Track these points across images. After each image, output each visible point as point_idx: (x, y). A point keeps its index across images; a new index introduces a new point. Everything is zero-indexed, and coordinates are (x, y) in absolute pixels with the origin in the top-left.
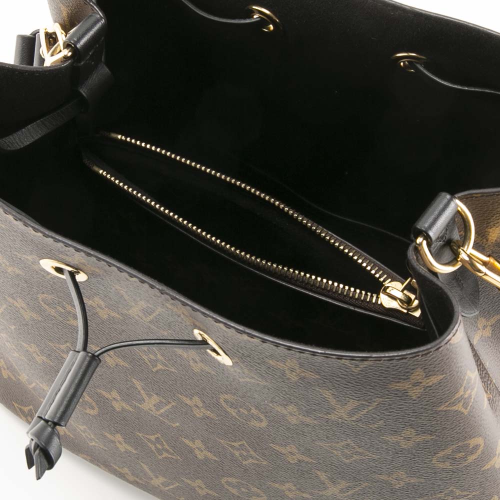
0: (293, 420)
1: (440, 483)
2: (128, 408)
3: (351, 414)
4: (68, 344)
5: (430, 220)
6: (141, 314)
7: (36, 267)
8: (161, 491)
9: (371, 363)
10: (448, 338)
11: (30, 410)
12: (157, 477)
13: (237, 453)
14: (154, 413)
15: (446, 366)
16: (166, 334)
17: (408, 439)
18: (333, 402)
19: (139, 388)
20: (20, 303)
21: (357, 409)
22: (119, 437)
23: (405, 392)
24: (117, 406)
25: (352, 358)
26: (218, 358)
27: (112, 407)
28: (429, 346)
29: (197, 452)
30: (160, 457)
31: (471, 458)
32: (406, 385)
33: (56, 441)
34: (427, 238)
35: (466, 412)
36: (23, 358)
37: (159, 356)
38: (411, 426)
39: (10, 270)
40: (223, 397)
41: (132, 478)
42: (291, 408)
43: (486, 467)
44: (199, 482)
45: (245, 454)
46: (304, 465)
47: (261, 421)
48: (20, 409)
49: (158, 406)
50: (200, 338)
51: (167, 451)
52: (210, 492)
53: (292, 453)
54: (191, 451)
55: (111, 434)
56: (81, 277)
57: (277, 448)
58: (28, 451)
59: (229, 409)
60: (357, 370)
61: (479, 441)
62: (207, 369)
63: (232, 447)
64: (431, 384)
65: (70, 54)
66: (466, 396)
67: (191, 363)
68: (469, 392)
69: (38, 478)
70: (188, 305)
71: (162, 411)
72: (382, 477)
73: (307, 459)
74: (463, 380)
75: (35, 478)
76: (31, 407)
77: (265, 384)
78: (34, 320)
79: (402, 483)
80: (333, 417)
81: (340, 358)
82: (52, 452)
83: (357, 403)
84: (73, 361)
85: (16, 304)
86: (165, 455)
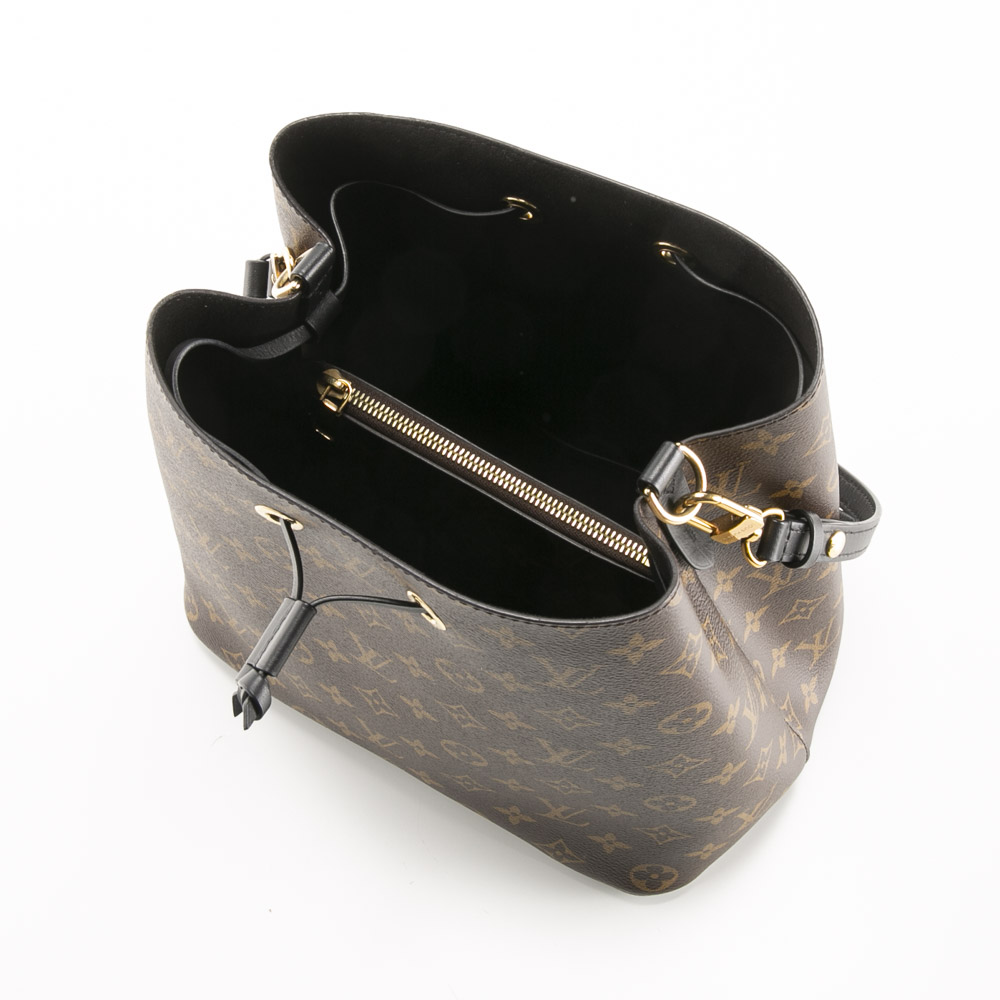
0: (511, 688)
1: (668, 750)
2: (345, 659)
3: (570, 681)
4: (284, 589)
5: (656, 472)
6: (355, 569)
7: (251, 511)
8: (379, 748)
9: (588, 630)
10: (666, 601)
11: (240, 657)
12: (374, 734)
13: (456, 717)
14: (371, 666)
15: (665, 630)
16: (380, 591)
17: (631, 705)
18: (551, 669)
19: (356, 641)
20: (235, 543)
21: (575, 676)
22: (334, 690)
23: (625, 657)
24: (334, 657)
25: (568, 626)
26: (432, 622)
27: (328, 657)
28: (646, 611)
29: (415, 711)
30: (378, 714)
31: (699, 724)
32: (626, 651)
33: (265, 691)
34: (654, 490)
35: (690, 676)
36: (235, 601)
37: (375, 613)
38: (633, 692)
39: (226, 509)
40: (438, 660)
41: (348, 733)
42: (507, 675)
43: (717, 733)
44: (417, 742)
45: (464, 717)
46: (524, 731)
47: (478, 687)
48: (229, 656)
49: (375, 661)
50: (413, 600)
51: (385, 708)
52: (429, 753)
53: (511, 720)
54: (409, 709)
55: (327, 685)
56: (296, 527)
57: (496, 714)
58: (235, 698)
59: (445, 673)
60: (573, 637)
61: (708, 705)
62: (421, 631)
63: (451, 709)
64: (650, 648)
65: (298, 286)
66: (689, 659)
67: (406, 623)
68: (692, 654)
69: (246, 728)
70: (400, 567)
71: (379, 666)
72: (607, 745)
73: (526, 726)
74: (685, 643)
75: (243, 728)
76: (241, 654)
77: (480, 651)
78: (249, 561)
79: (628, 751)
80: (551, 684)
81: (555, 625)
82: (262, 701)
83: (575, 670)
84: (288, 610)
85: (232, 543)
86: (383, 711)
